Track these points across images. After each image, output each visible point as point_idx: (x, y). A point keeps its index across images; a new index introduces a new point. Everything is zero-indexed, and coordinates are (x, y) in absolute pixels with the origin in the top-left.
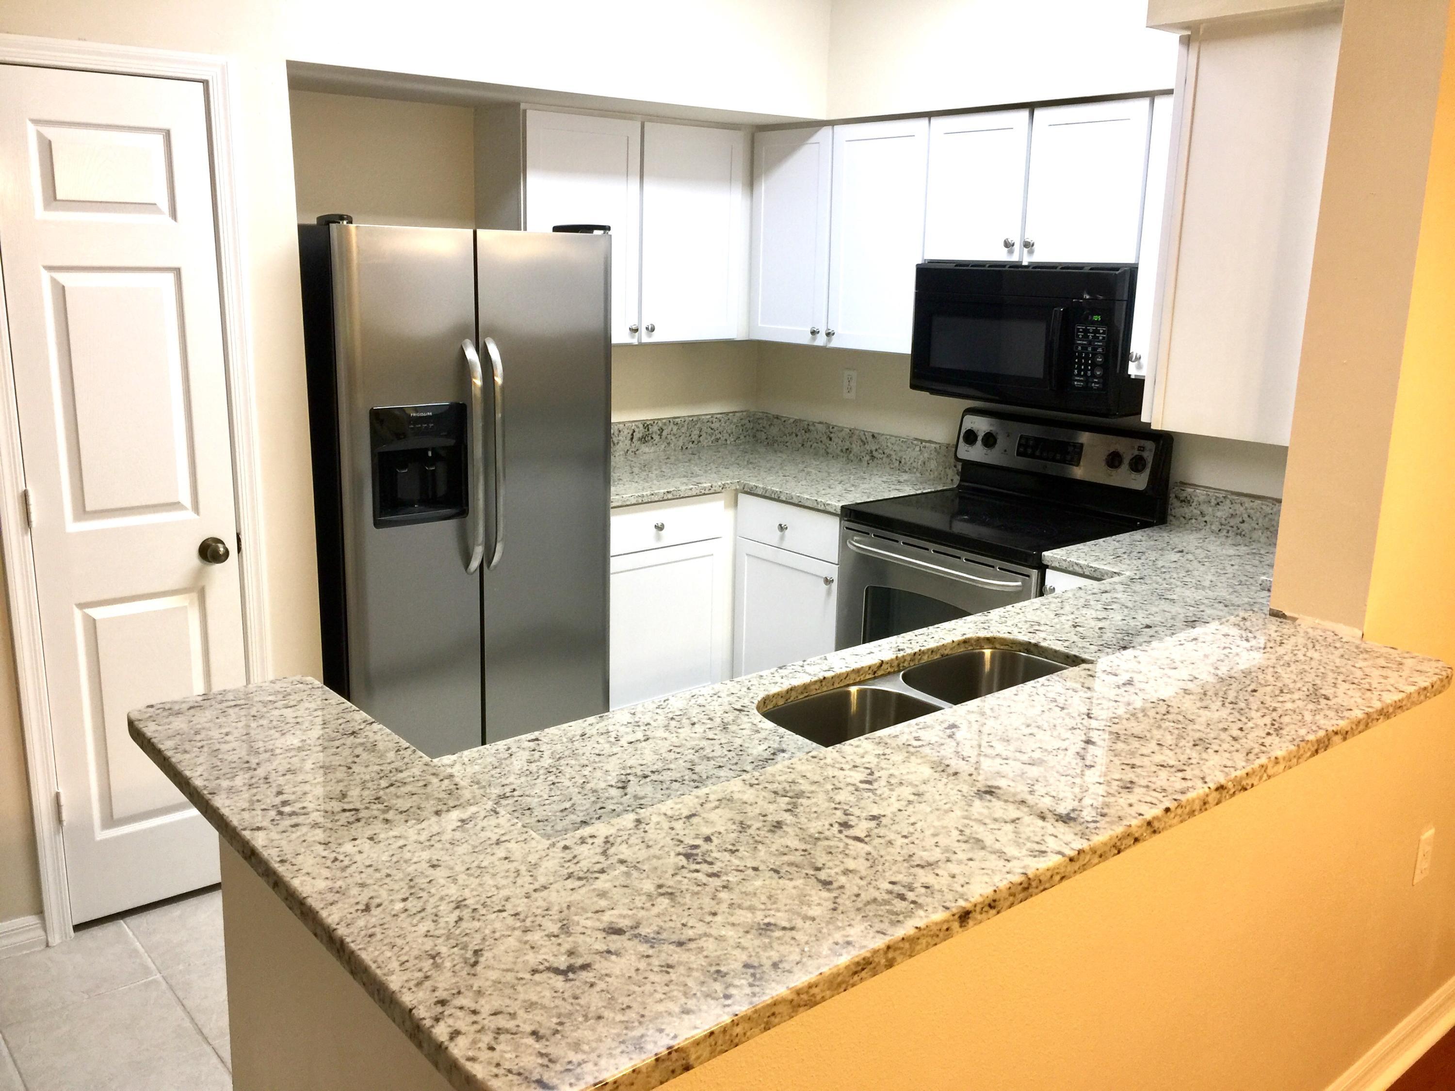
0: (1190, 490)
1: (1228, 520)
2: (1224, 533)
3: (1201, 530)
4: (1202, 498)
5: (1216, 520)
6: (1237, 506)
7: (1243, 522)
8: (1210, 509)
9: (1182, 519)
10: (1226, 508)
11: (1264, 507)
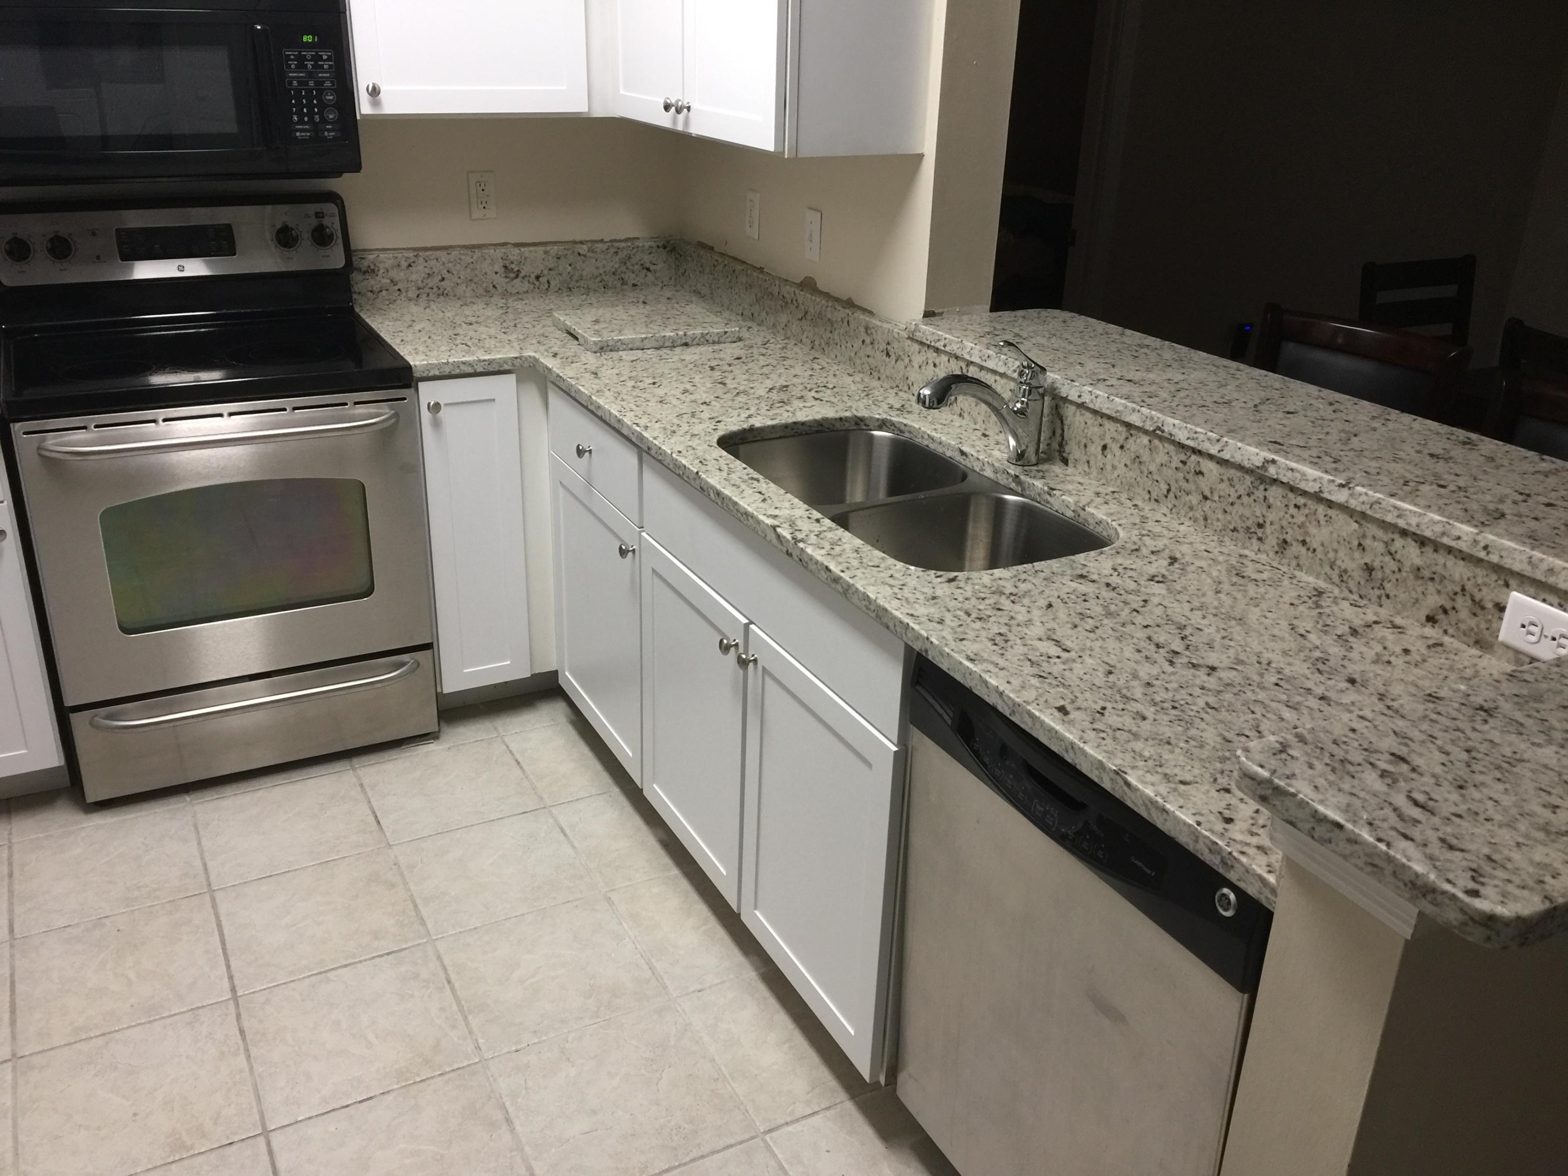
0: (371, 257)
1: (426, 281)
2: (424, 296)
3: (395, 301)
4: (389, 263)
5: (410, 285)
6: (433, 263)
7: (443, 279)
8: (402, 274)
9: (369, 294)
10: (421, 268)
11: (463, 257)
